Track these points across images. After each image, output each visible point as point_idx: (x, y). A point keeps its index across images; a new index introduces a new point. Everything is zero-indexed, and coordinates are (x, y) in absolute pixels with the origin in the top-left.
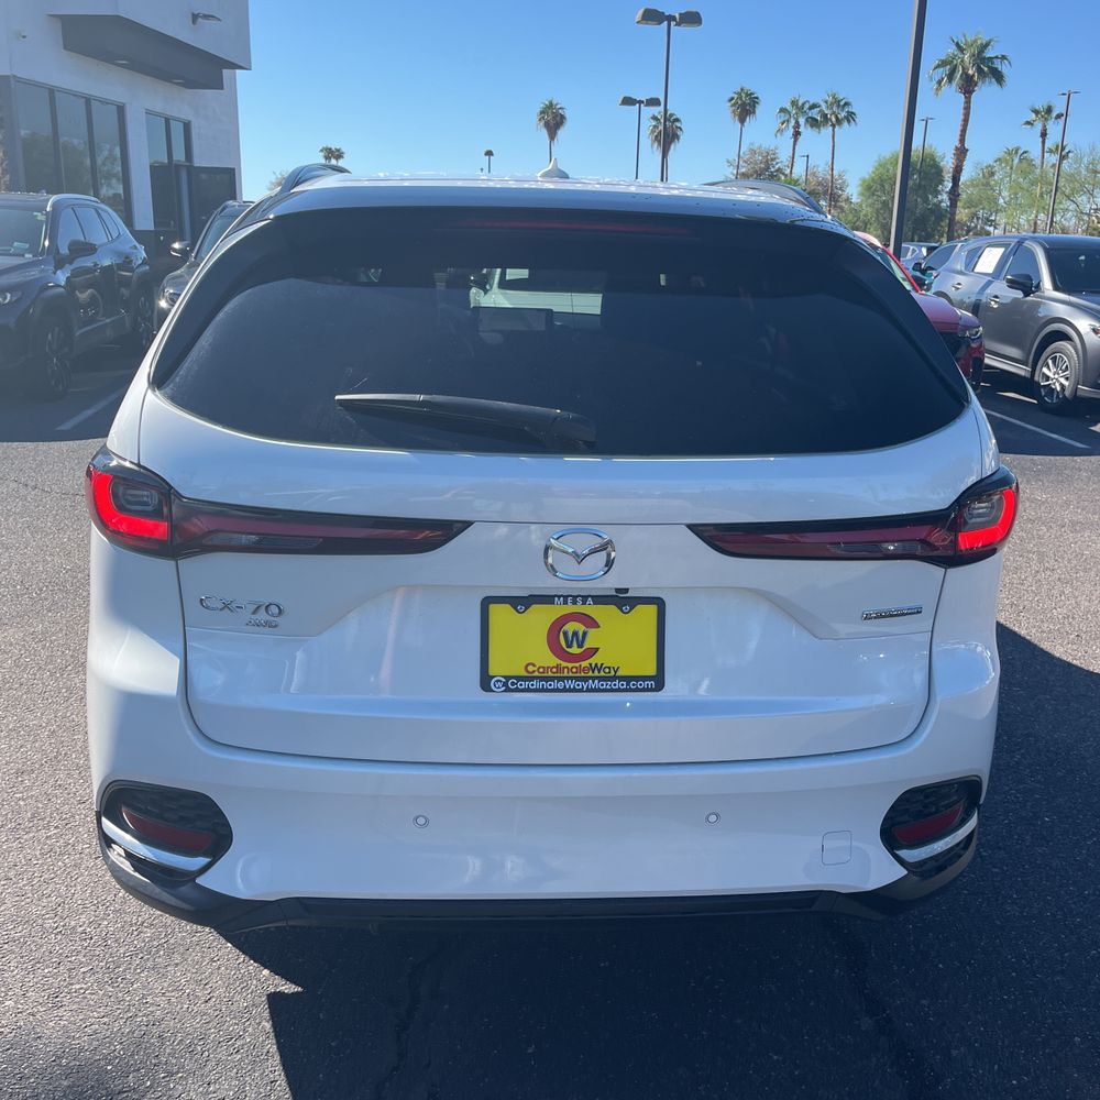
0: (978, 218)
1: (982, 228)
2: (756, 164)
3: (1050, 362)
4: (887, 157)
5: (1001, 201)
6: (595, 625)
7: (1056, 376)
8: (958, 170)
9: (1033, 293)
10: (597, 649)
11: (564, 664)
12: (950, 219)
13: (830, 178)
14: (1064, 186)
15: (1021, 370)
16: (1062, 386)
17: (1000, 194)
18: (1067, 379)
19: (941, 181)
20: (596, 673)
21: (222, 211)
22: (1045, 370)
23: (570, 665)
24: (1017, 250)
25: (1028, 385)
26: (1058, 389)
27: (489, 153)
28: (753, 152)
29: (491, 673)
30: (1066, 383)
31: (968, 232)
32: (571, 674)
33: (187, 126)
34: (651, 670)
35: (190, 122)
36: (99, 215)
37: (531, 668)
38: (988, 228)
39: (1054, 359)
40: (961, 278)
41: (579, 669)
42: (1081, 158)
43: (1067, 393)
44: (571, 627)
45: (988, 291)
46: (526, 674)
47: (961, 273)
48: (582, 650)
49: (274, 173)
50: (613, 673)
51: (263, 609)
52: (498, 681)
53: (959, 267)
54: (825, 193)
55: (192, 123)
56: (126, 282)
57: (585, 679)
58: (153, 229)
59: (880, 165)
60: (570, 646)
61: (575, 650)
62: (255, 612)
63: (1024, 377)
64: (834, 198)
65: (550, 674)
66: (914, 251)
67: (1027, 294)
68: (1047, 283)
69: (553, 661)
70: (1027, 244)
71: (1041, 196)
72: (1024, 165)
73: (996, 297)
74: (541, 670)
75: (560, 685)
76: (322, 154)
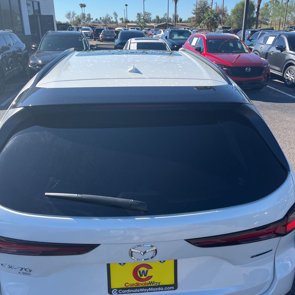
0: (264, 19)
1: (265, 22)
2: (202, 5)
3: (288, 72)
4: (239, 3)
5: (271, 14)
6: (151, 268)
7: (290, 76)
8: (259, 6)
9: (284, 51)
10: (152, 276)
11: (139, 282)
12: (257, 21)
13: (222, 8)
14: (288, 10)
15: (280, 74)
16: (292, 79)
17: (270, 11)
18: (293, 77)
19: (254, 10)
20: (152, 285)
21: (46, 34)
22: (287, 74)
23: (142, 283)
24: (279, 38)
25: (282, 78)
26: (291, 80)
27: (126, 5)
28: (201, 2)
29: (112, 287)
30: (293, 78)
31: (261, 23)
32: (142, 286)
33: (38, 3)
34: (172, 282)
35: (39, 2)
36: (10, 36)
37: (127, 285)
38: (267, 21)
39: (290, 71)
40: (262, 46)
41: (145, 284)
42: (293, 2)
43: (293, 81)
44: (141, 269)
45: (270, 50)
46: (126, 287)
47: (262, 44)
48: (146, 277)
49: (67, 12)
50: (158, 284)
51: (24, 269)
52: (114, 291)
53: (262, 42)
54: (221, 13)
55: (40, 3)
56: (20, 56)
57: (148, 288)
58: (30, 34)
59: (237, 5)
60: (141, 276)
61: (143, 277)
62: (21, 270)
63: (281, 76)
64: (224, 14)
65: (134, 286)
66: (247, 32)
67: (282, 51)
68: (288, 48)
69: (135, 281)
70: (282, 36)
71: (282, 12)
72: (277, 3)
73: (273, 52)
74: (131, 285)
75: (138, 291)
76: (80, 6)
